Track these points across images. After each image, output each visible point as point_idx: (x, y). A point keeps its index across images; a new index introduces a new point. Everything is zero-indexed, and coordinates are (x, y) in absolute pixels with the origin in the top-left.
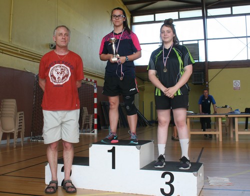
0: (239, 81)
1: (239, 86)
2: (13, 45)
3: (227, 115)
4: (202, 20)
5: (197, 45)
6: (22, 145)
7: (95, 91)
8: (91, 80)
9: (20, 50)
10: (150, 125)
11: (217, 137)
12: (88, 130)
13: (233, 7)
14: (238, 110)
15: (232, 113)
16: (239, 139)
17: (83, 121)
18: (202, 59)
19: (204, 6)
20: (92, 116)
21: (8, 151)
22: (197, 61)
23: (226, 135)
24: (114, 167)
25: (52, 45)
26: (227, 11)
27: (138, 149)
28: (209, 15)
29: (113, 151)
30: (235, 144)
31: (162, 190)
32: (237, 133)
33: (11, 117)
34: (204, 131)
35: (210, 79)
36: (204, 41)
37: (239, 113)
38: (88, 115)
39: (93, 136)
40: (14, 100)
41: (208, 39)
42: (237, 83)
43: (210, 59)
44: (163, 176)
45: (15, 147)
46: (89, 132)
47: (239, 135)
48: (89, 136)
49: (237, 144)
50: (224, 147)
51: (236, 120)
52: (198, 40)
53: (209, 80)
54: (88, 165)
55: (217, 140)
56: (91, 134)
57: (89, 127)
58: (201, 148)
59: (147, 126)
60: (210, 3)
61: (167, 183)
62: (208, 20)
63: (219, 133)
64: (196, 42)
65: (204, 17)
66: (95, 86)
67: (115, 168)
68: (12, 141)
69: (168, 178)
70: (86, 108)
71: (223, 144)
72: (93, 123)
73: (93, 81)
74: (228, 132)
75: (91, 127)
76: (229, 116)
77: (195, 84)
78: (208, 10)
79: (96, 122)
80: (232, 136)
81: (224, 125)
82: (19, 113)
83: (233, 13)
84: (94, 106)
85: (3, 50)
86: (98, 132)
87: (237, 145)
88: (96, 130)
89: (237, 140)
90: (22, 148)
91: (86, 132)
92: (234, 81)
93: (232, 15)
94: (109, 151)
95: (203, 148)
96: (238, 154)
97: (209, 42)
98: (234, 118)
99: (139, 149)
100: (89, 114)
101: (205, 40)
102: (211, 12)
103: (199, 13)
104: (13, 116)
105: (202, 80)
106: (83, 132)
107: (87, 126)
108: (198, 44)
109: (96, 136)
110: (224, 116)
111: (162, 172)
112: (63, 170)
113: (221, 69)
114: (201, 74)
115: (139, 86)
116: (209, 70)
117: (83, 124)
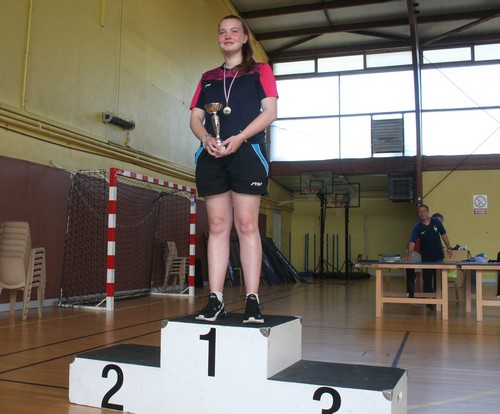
0: (486, 196)
1: (486, 207)
2: (28, 115)
3: (459, 266)
4: (411, 73)
5: (401, 122)
6: (40, 315)
7: (193, 210)
8: (184, 189)
9: (41, 124)
10: (303, 281)
11: (438, 309)
12: (177, 287)
13: (476, 47)
14: (482, 255)
15: (470, 261)
16: (484, 316)
17: (168, 270)
18: (410, 150)
19: (417, 44)
20: (184, 259)
21: (12, 326)
22: (400, 155)
23: (456, 306)
24: (211, 372)
25: (107, 117)
26: (462, 53)
27: (264, 335)
28: (425, 62)
29: (210, 337)
30: (475, 326)
32: (481, 303)
33: (18, 257)
34: (411, 296)
35: (425, 190)
36: (414, 114)
37: (485, 261)
38: (176, 258)
39: (187, 300)
40: (26, 225)
41: (423, 111)
42: (481, 201)
43: (427, 152)
44: (317, 396)
45: (25, 317)
46: (178, 292)
47: (484, 307)
48: (178, 300)
49: (479, 325)
50: (452, 333)
51: (479, 276)
52: (403, 113)
53: (424, 193)
54: (158, 366)
55: (438, 316)
56: (181, 295)
57: (178, 283)
58: (404, 333)
59: (294, 282)
60: (428, 39)
61: (324, 412)
62: (425, 73)
63: (442, 301)
64: (399, 116)
65: (417, 66)
66: (193, 200)
67: (213, 375)
68: (18, 306)
69: (327, 400)
70: (173, 243)
71: (450, 325)
72: (187, 275)
73: (188, 189)
74: (461, 299)
75: (182, 282)
76: (463, 267)
77: (394, 201)
78: (425, 53)
79: (192, 273)
80: (469, 308)
81: (452, 285)
82: (35, 251)
83: (476, 60)
84: (191, 239)
85: (8, 123)
86: (196, 293)
87: (479, 329)
88: (191, 289)
89: (479, 317)
90: (39, 321)
91: (171, 292)
92: (475, 197)
93: (472, 62)
94: (203, 337)
95: (408, 333)
96: (480, 349)
97: (424, 116)
98: (473, 272)
99: (266, 334)
100: (179, 255)
101: (418, 111)
102: (430, 56)
103: (405, 57)
104: (22, 255)
105: (407, 193)
106: (166, 292)
107: (176, 279)
108: (403, 119)
109: (191, 301)
110: (454, 267)
111: (316, 387)
112: (105, 374)
113: (448, 172)
114: (407, 181)
115: (283, 203)
116: (424, 173)
117: (167, 275)
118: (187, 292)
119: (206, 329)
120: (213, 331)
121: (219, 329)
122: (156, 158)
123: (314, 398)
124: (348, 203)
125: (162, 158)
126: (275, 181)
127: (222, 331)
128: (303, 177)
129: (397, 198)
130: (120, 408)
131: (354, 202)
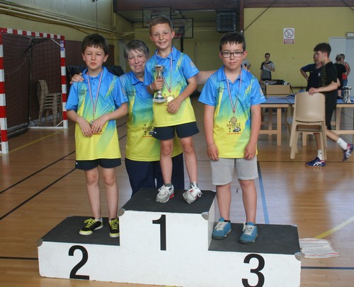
0: (293, 29)
1: (293, 38)
7: (63, 54)
8: (56, 37)
20: (56, 96)
27: (205, 218)
29: (162, 222)
31: (245, 282)
35: (246, 23)
38: (48, 95)
42: (290, 33)
44: (247, 260)
53: (245, 28)
54: (119, 245)
56: (56, 128)
61: (252, 271)
66: (62, 45)
67: (165, 249)
69: (254, 263)
73: (58, 37)
84: (62, 80)
88: (65, 122)
92: (285, 29)
94: (155, 222)
99: (207, 218)
100: (50, 93)
105: (232, 26)
111: (246, 254)
112: (71, 253)
113: (265, 9)
114: (231, 16)
115: (127, 34)
116: (245, 9)
117: (41, 111)
118: (62, 125)
119: (157, 216)
120: (163, 217)
121: (168, 215)
122: (24, 7)
123: (245, 262)
124: (183, 34)
125: (30, 6)
126: (119, 14)
127: (171, 217)
128: (145, 12)
129: (223, 30)
130: (87, 278)
131: (188, 34)
